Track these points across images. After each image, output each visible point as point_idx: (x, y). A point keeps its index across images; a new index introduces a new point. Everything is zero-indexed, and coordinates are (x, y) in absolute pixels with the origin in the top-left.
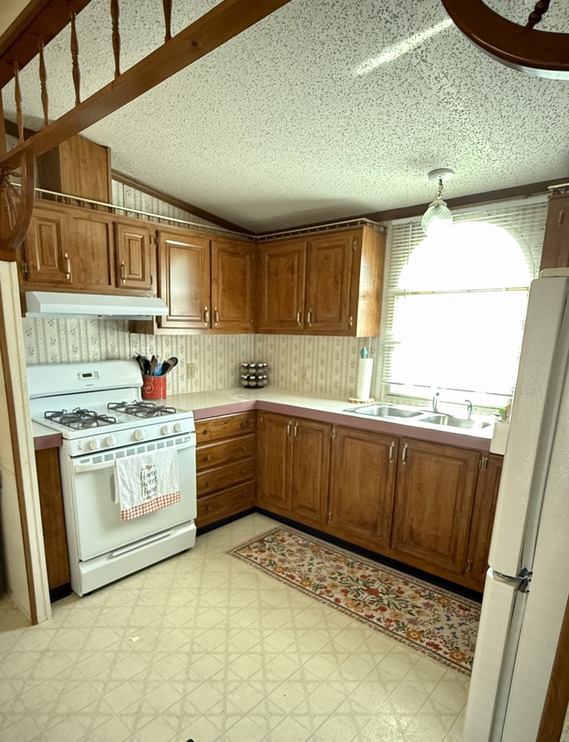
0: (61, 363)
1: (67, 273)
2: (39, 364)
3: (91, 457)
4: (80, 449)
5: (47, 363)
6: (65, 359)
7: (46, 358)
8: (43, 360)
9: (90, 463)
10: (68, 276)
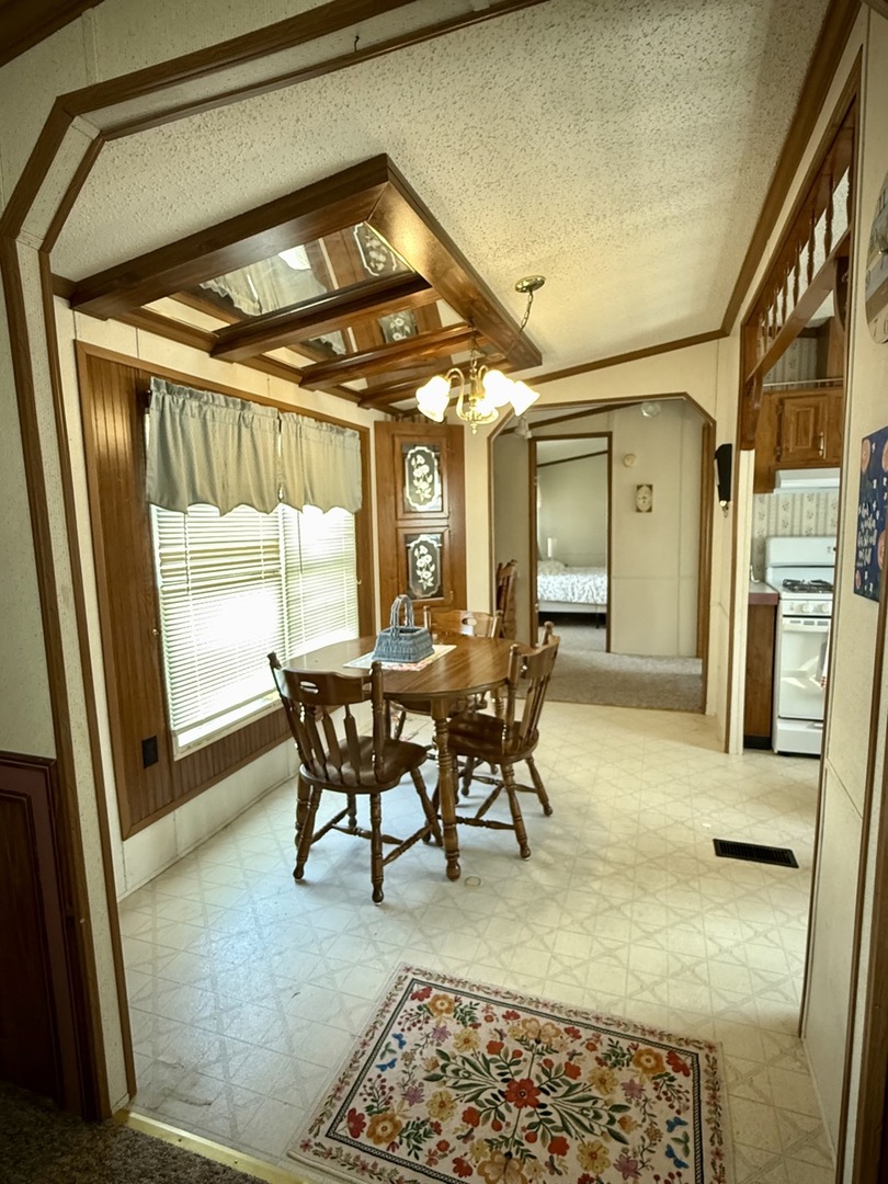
0: (816, 536)
1: (820, 449)
2: (792, 536)
3: (802, 620)
4: (792, 609)
5: (800, 536)
6: (820, 532)
7: (800, 530)
8: (796, 532)
9: (801, 625)
10: (821, 453)
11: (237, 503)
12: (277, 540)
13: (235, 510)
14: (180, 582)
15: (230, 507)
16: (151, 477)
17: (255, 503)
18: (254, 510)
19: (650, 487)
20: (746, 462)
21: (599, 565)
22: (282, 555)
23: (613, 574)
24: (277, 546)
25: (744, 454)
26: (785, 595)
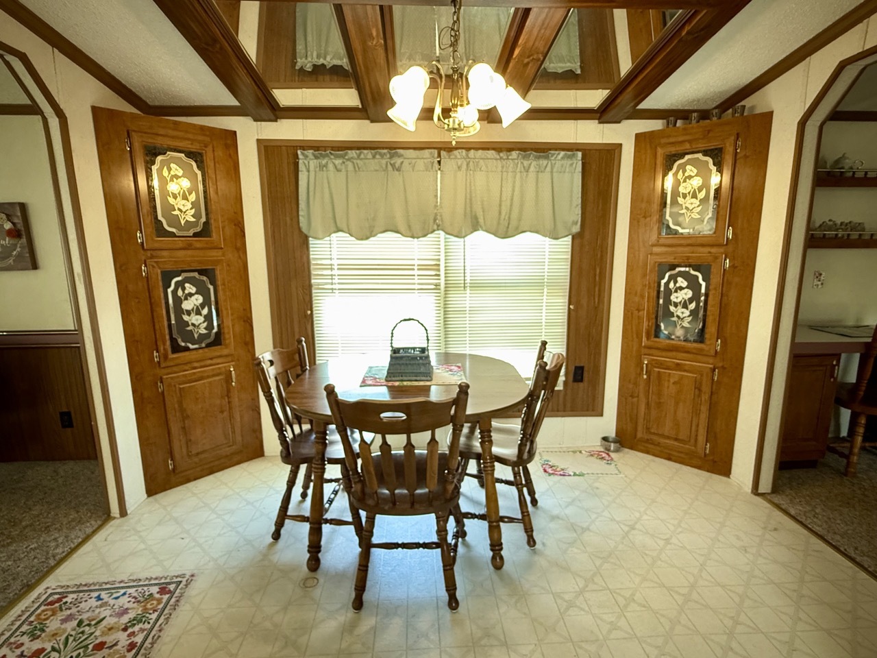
11: (381, 230)
12: (439, 260)
13: (379, 235)
14: (327, 284)
15: (373, 234)
16: (302, 216)
17: (402, 229)
18: (399, 235)
22: (442, 273)
24: (439, 265)
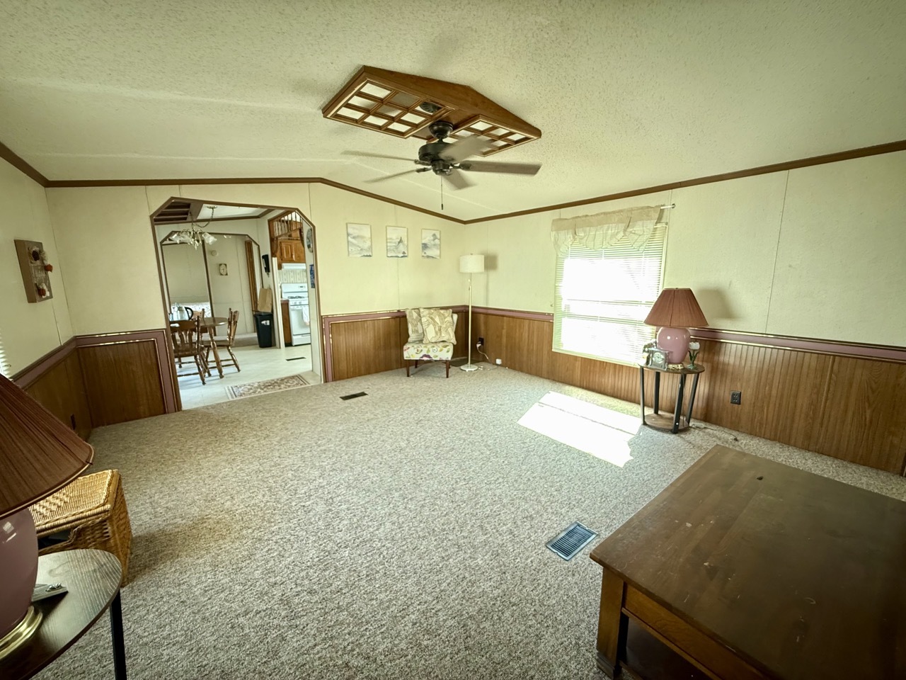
2: (288, 283)
4: (292, 304)
7: (290, 281)
9: (295, 308)
19: (226, 265)
20: (275, 261)
21: (205, 301)
23: (213, 302)
25: (274, 259)
26: (290, 300)
